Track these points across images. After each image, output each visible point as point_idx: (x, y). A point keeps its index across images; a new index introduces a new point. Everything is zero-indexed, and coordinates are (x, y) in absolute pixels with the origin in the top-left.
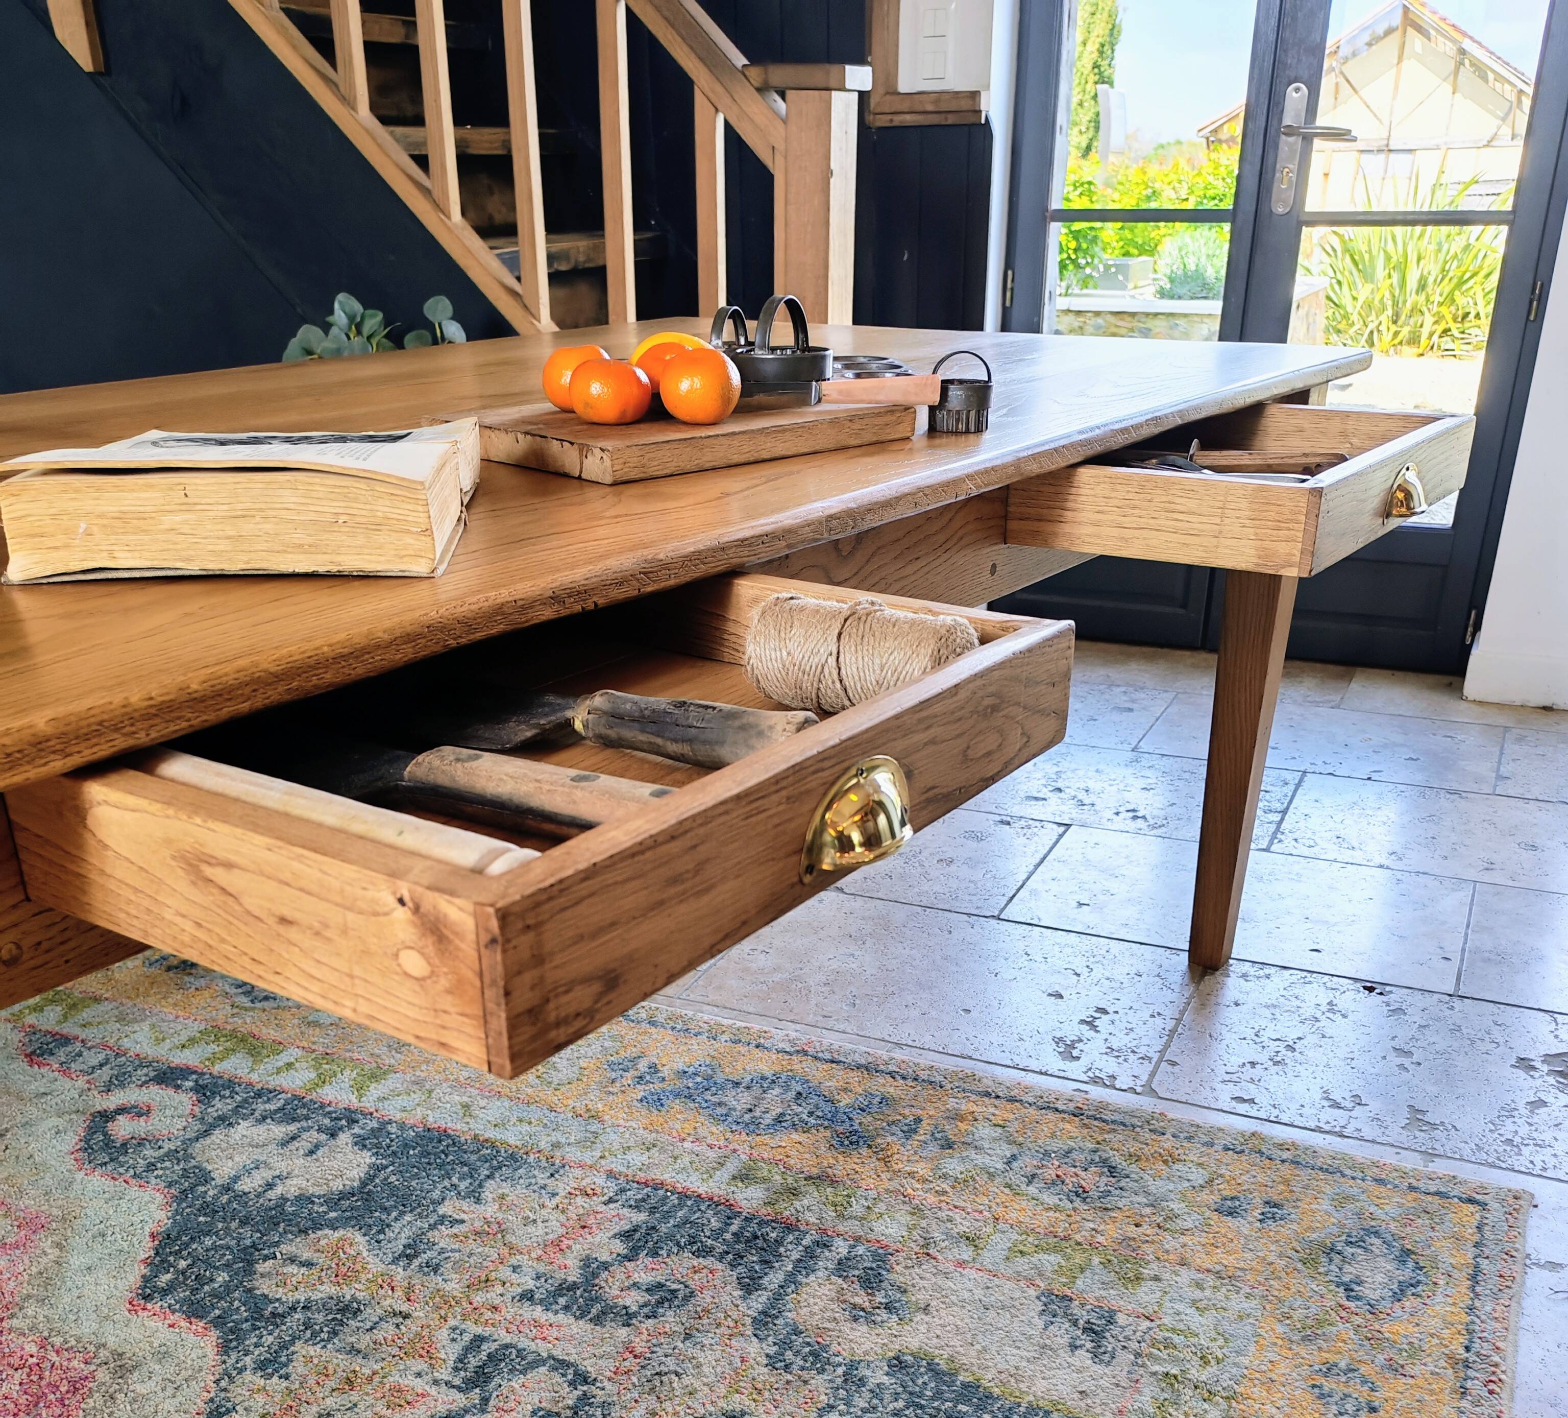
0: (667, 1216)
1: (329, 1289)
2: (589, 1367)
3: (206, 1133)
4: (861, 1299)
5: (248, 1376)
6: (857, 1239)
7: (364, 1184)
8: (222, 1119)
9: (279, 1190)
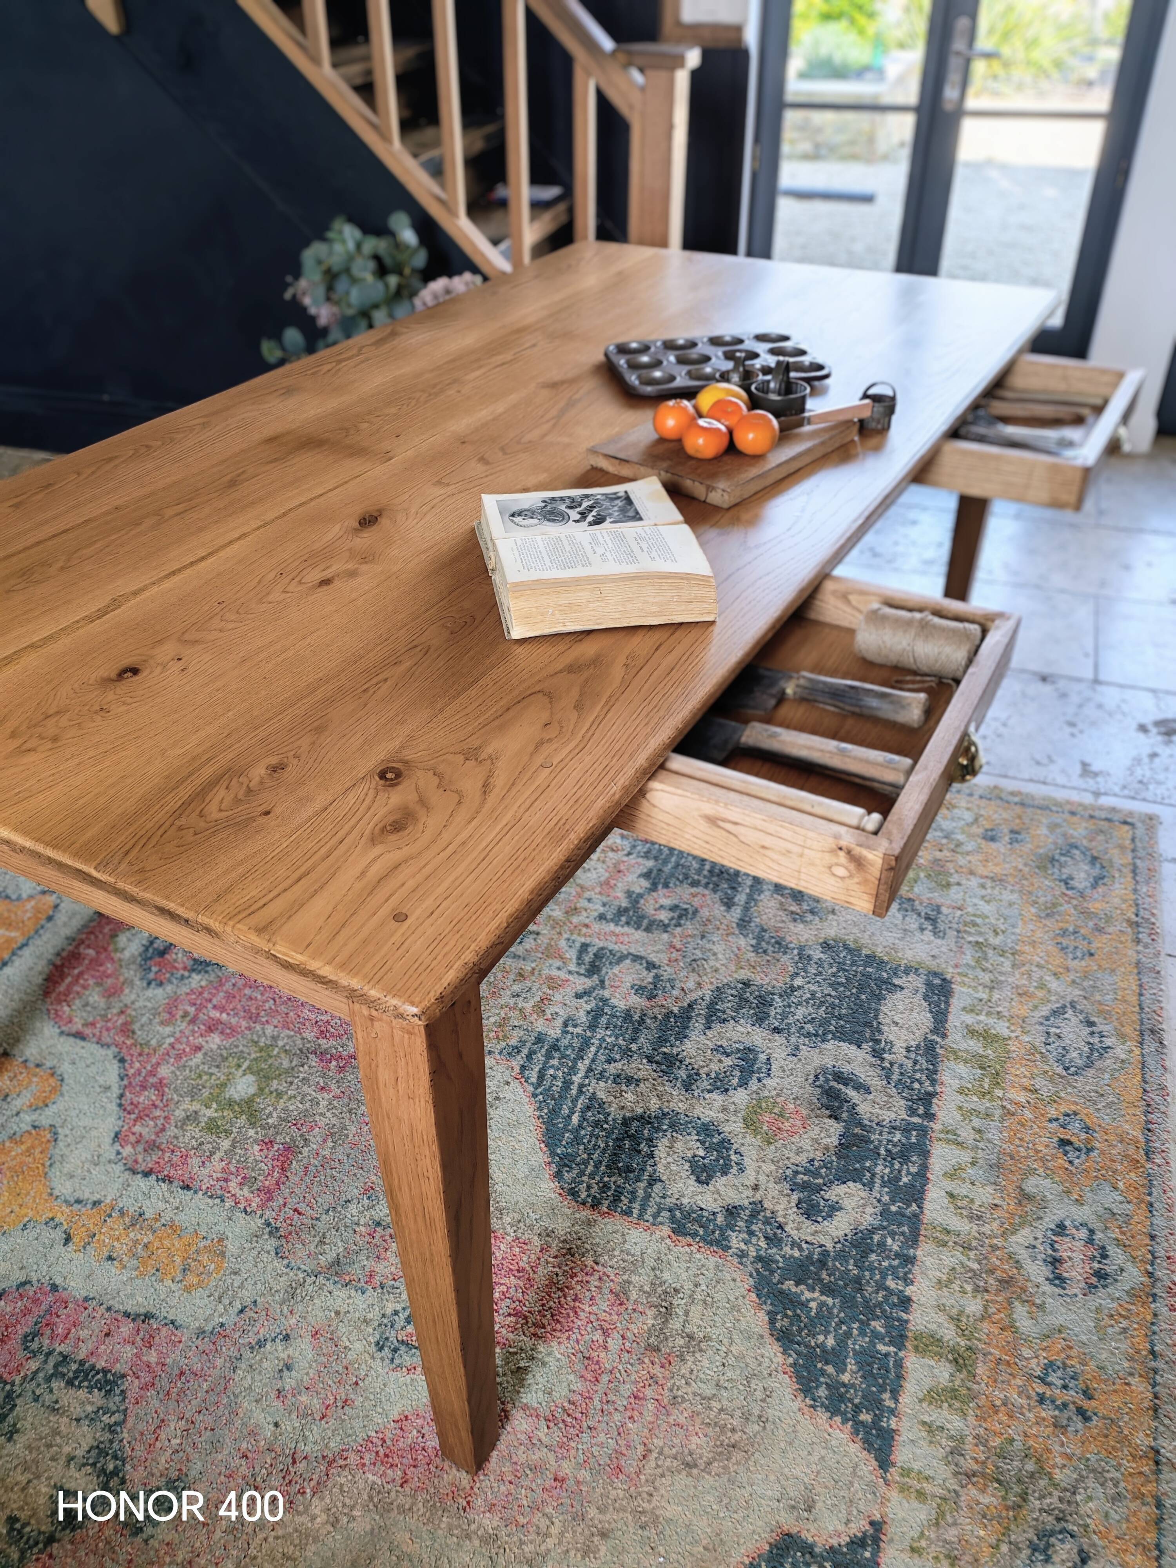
0: (664, 861)
2: (653, 958)
4: (794, 908)
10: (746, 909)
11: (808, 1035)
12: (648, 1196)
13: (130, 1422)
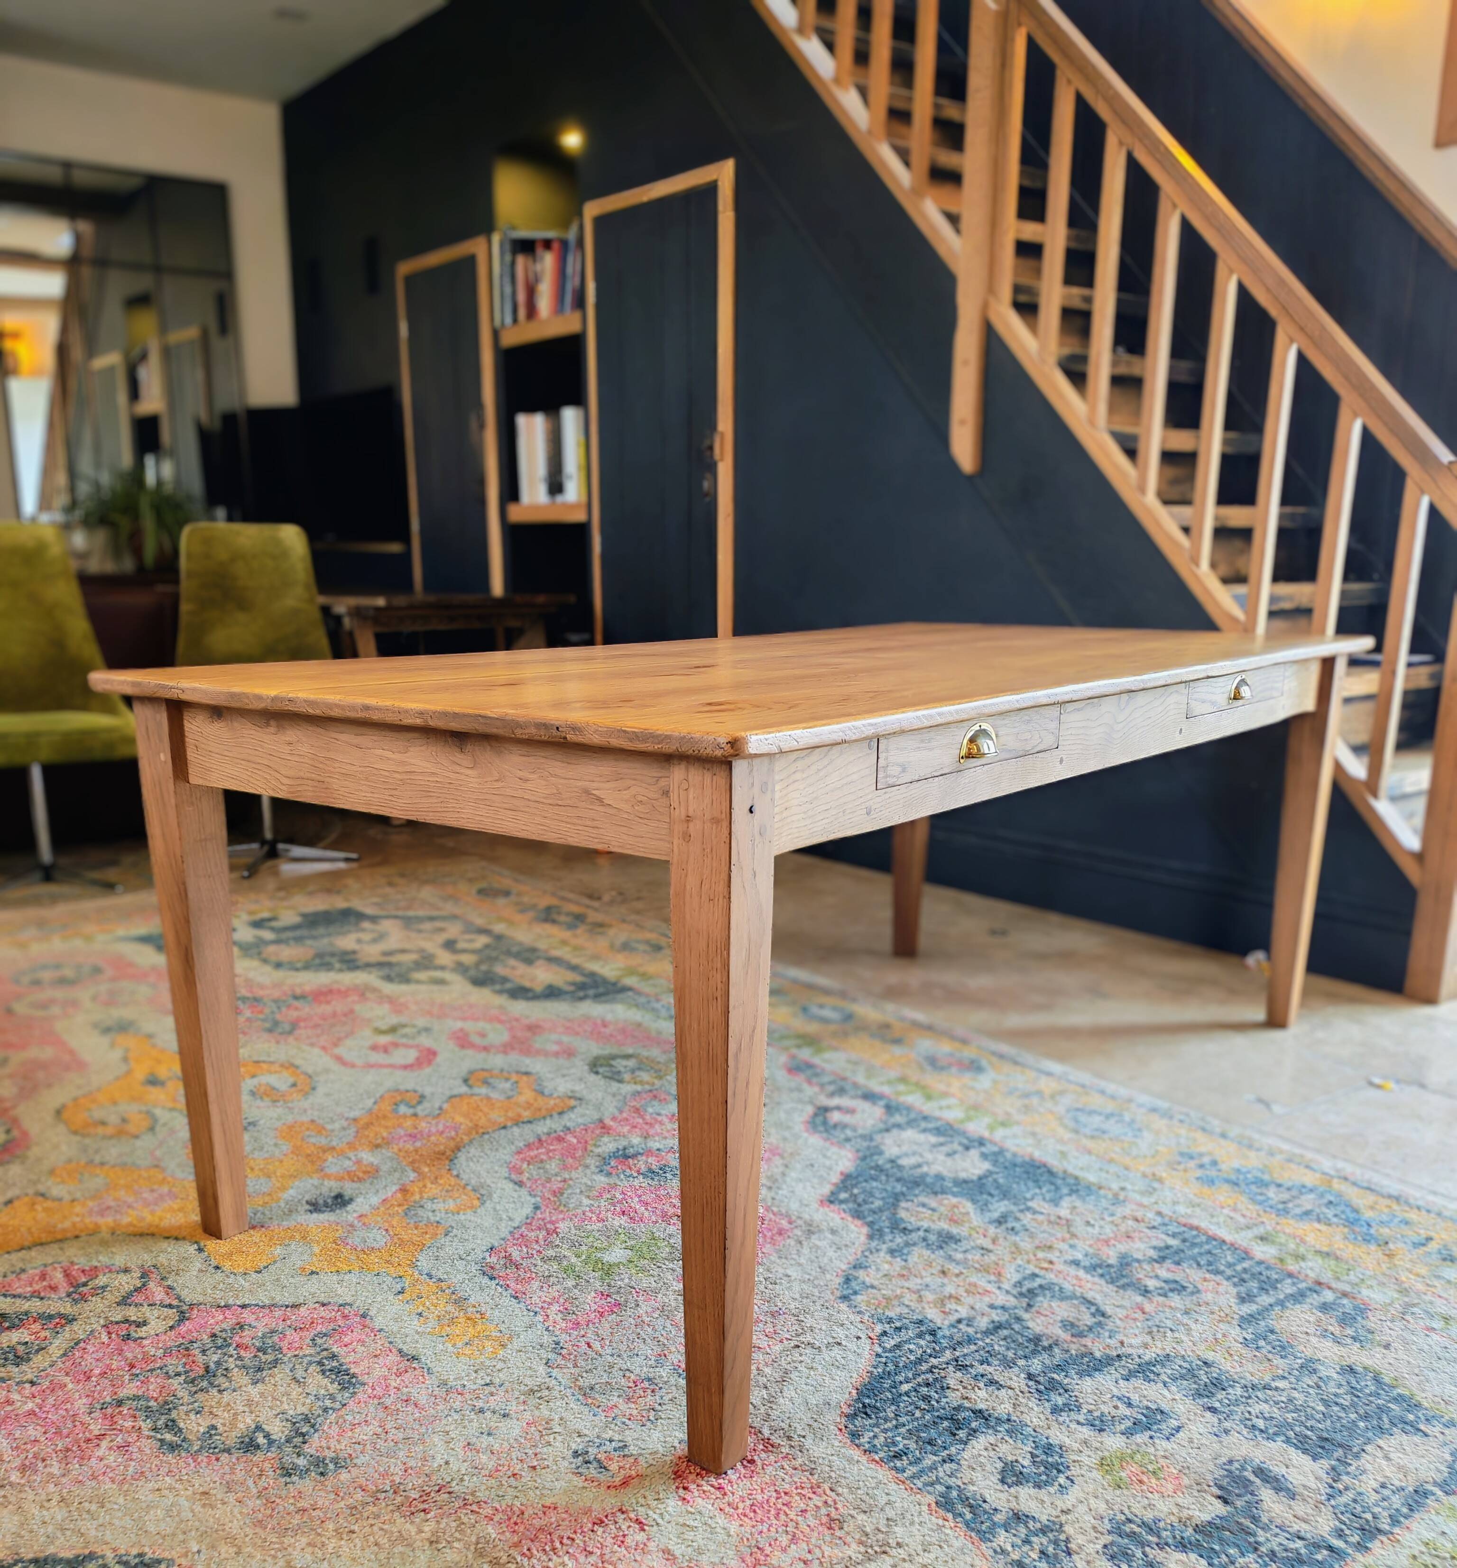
0: (1194, 1245)
1: (944, 1225)
2: (1109, 1310)
3: (887, 1130)
4: (1337, 1330)
5: (882, 1254)
6: (1345, 1295)
7: (980, 1178)
8: (898, 1126)
9: (925, 1169)
10: (1266, 1309)
11: (1253, 1428)
12: (933, 1468)
13: (343, 1412)
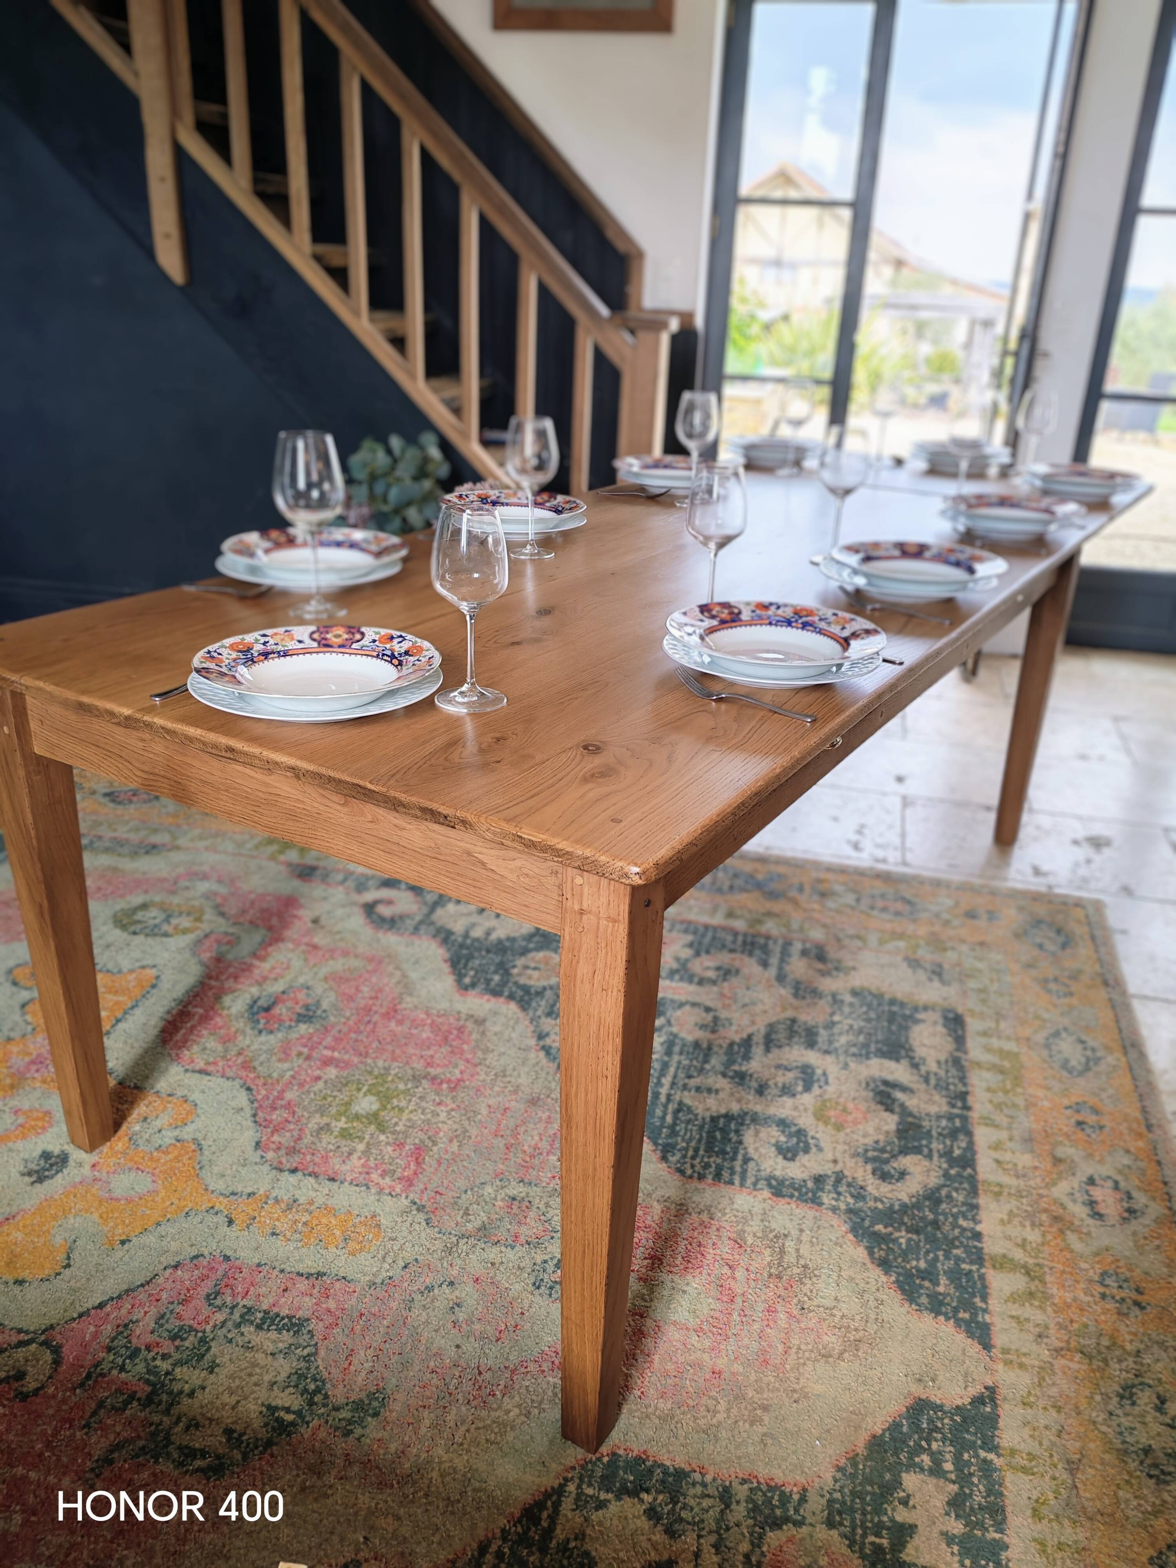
2: (709, 1004)
3: (433, 910)
4: (821, 966)
5: (544, 1019)
6: (804, 940)
8: (436, 904)
9: (494, 936)
10: (780, 969)
11: (854, 1055)
12: (745, 1171)
13: (322, 1353)
